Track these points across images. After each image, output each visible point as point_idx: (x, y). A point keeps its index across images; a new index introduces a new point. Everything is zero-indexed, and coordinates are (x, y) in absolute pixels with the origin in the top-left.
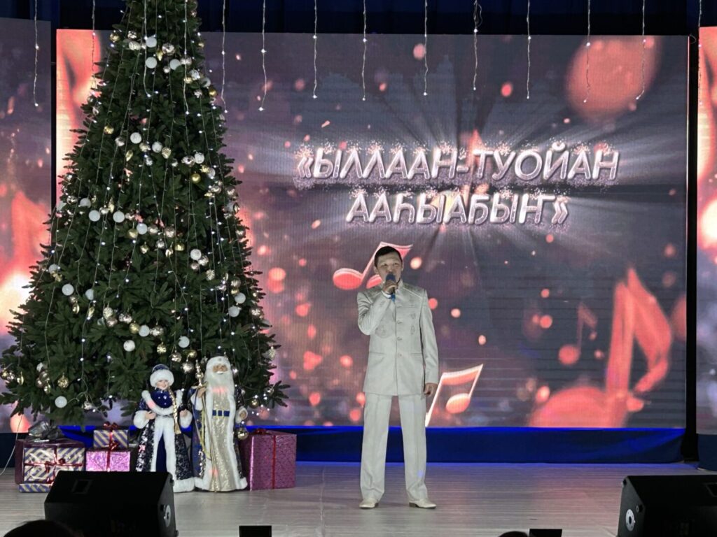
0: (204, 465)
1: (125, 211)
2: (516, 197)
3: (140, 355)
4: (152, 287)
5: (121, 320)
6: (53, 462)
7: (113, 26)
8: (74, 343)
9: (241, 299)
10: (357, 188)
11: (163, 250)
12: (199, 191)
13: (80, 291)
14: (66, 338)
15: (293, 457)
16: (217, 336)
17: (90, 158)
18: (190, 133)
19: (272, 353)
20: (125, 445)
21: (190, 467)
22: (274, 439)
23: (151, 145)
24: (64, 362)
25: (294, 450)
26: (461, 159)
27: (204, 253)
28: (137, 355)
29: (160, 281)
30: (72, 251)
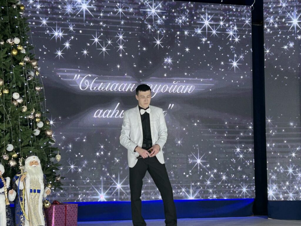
9: (41, 125)
12: (16, 60)
22: (66, 207)
25: (77, 215)
27: (21, 95)
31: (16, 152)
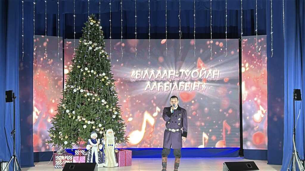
0: (106, 160)
1: (83, 89)
2: (192, 84)
3: (88, 129)
4: (91, 110)
5: (82, 119)
6: (64, 160)
7: (80, 38)
8: (69, 126)
9: (116, 113)
10: (148, 81)
11: (94, 100)
12: (104, 83)
13: (71, 112)
14: (67, 125)
15: (131, 157)
16: (109, 123)
17: (74, 75)
18: (101, 67)
19: (125, 128)
20: (84, 154)
21: (102, 160)
22: (126, 152)
23: (91, 71)
24: (67, 132)
25: (131, 155)
26: (176, 73)
27: (106, 100)
28: (87, 129)
29: (94, 108)
30: (69, 100)
31: (103, 127)
